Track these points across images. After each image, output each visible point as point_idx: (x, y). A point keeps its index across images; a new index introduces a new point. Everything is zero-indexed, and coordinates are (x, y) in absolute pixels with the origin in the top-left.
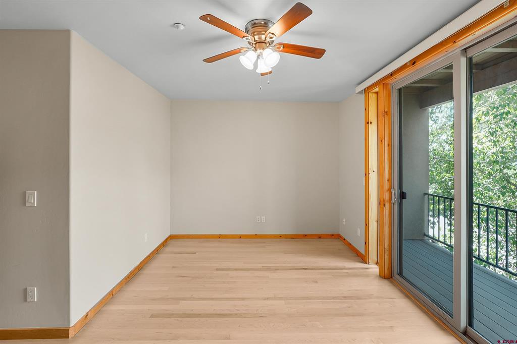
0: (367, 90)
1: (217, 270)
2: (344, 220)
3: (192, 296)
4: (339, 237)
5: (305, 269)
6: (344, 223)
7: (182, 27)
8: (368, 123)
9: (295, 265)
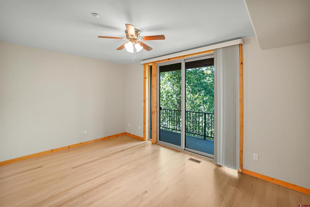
0: (145, 64)
1: (73, 168)
2: (129, 124)
3: (74, 186)
4: (125, 134)
5: (123, 150)
6: (129, 126)
7: (98, 16)
8: (145, 78)
9: (117, 151)
